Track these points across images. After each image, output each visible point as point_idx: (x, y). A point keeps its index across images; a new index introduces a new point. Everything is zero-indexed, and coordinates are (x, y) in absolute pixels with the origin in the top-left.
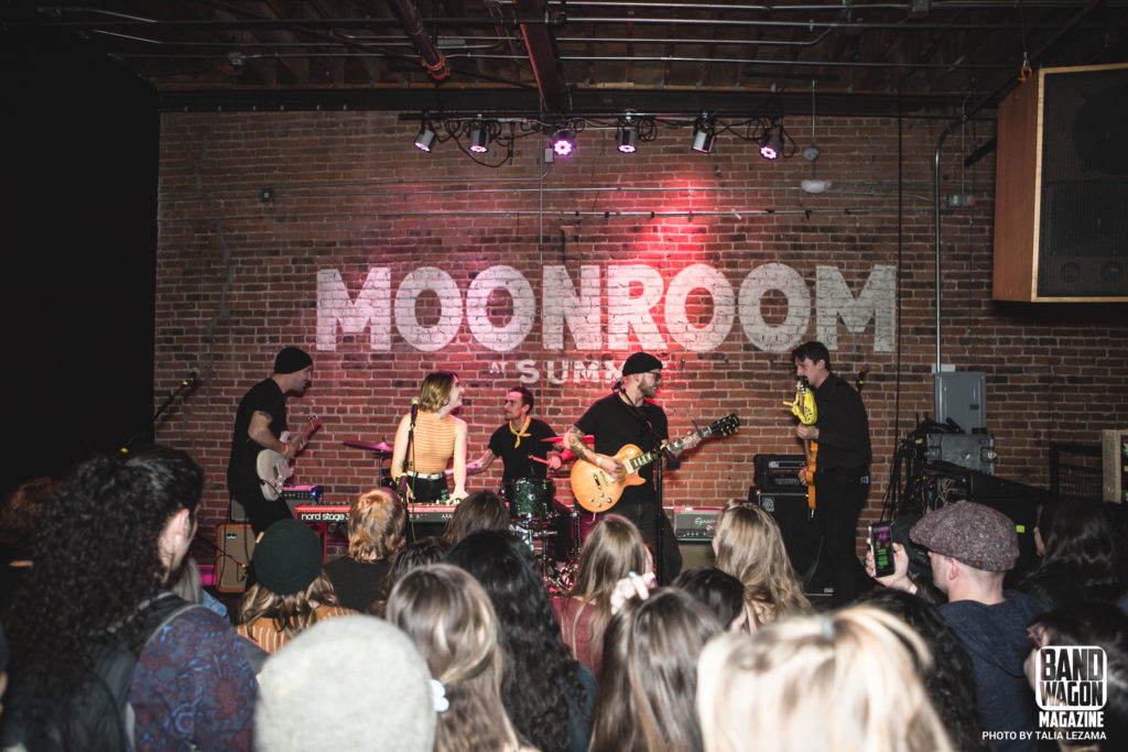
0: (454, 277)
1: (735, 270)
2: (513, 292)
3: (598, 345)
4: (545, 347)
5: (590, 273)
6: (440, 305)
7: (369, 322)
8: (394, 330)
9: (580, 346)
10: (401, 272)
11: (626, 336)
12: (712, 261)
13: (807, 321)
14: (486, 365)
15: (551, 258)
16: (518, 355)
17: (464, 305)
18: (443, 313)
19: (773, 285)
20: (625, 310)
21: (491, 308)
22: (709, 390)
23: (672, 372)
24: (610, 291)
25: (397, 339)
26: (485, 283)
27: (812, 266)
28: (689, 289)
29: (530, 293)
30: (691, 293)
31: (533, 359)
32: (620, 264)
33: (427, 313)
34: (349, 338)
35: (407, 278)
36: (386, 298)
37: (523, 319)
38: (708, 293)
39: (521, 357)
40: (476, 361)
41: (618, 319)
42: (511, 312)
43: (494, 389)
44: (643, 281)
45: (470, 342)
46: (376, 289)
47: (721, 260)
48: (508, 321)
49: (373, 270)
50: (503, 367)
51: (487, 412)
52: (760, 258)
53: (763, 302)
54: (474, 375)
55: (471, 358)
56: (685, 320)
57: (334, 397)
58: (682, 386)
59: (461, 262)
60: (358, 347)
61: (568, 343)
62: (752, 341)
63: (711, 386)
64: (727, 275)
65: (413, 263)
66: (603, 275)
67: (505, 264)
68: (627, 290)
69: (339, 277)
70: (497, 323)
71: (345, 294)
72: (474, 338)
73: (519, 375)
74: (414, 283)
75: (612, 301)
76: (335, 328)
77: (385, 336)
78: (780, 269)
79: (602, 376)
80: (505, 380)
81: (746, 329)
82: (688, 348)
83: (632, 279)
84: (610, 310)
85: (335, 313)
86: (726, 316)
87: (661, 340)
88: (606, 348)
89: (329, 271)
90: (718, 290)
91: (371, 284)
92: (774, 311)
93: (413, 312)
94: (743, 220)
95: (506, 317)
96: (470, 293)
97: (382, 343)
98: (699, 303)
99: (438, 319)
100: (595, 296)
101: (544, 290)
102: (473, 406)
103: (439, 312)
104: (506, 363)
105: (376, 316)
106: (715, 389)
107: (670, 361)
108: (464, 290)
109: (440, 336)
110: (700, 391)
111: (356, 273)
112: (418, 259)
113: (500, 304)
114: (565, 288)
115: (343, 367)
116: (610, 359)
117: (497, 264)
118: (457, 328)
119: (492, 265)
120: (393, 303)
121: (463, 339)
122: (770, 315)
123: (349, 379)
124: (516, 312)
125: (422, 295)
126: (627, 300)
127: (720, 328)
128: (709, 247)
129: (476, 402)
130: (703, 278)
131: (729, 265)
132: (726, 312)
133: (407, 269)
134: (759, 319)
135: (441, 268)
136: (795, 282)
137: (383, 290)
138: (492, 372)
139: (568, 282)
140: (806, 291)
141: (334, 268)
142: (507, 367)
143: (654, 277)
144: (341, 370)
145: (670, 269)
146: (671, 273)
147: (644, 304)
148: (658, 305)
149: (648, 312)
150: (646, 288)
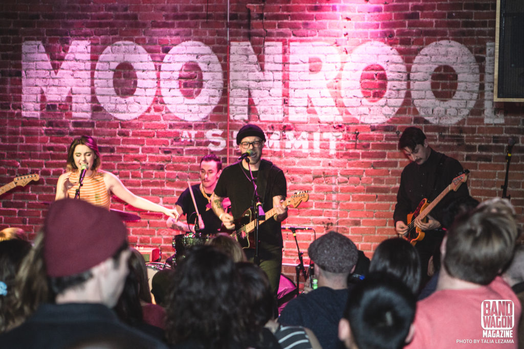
0: (149, 51)
1: (408, 47)
2: (203, 66)
3: (279, 117)
4: (232, 118)
5: (273, 49)
6: (136, 77)
7: (71, 92)
8: (94, 99)
9: (263, 117)
10: (99, 47)
11: (305, 109)
12: (386, 39)
13: (475, 96)
14: (178, 134)
15: (237, 34)
16: (207, 125)
17: (158, 78)
18: (138, 85)
19: (444, 61)
20: (306, 84)
21: (183, 81)
22: (381, 160)
23: (347, 143)
24: (291, 66)
25: (97, 108)
26: (177, 58)
27: (483, 42)
28: (365, 65)
29: (218, 67)
30: (367, 69)
31: (220, 128)
32: (301, 41)
33: (124, 84)
34: (52, 107)
35: (106, 51)
36: (86, 70)
37: (212, 92)
38: (382, 69)
39: (209, 127)
40: (168, 130)
41: (298, 93)
42: (200, 85)
43: (185, 156)
44: (322, 57)
45: (163, 112)
46: (77, 60)
47: (395, 37)
48: (198, 93)
49: (74, 42)
50: (193, 136)
51: (178, 177)
52: (432, 36)
53: (434, 77)
54: (166, 143)
55: (164, 127)
56: (361, 95)
57: (38, 161)
58: (357, 156)
59: (155, 38)
60: (61, 115)
61: (252, 115)
62: (422, 114)
63: (383, 155)
64: (401, 52)
65: (111, 37)
66: (285, 51)
67: (195, 40)
68: (307, 66)
69: (42, 48)
70: (188, 95)
71: (48, 64)
72: (166, 108)
73: (207, 143)
74: (111, 56)
75: (292, 75)
76: (39, 96)
77: (86, 105)
78: (452, 46)
79: (283, 146)
80: (195, 147)
81: (416, 102)
82: (362, 120)
83: (312, 56)
84: (291, 84)
85: (39, 82)
86: (398, 90)
87: (338, 113)
88: (287, 120)
89: (33, 42)
90: (392, 67)
91: (72, 56)
92: (444, 86)
93: (111, 83)
95: (196, 89)
96: (164, 67)
97: (83, 111)
98: (373, 78)
99: (134, 91)
100: (277, 71)
101: (231, 64)
102: (166, 171)
103: (136, 83)
104: (196, 132)
105: (78, 86)
106: (386, 159)
107: (345, 132)
108: (158, 64)
109: (136, 106)
110: (372, 160)
111: (58, 45)
112: (115, 34)
113: (191, 77)
114: (250, 63)
115: (47, 132)
116: (290, 130)
117: (188, 40)
118: (151, 99)
119: (183, 41)
120: (92, 74)
121: (157, 110)
122: (440, 90)
123: (53, 144)
124: (205, 84)
125: (118, 67)
126: (307, 76)
127: (392, 102)
128: (384, 25)
129: (168, 168)
130: (378, 55)
131: (403, 42)
132: (399, 87)
133: (106, 43)
134: (430, 94)
135: (138, 42)
136: (465, 58)
137: (83, 61)
138: (183, 140)
139: (253, 58)
140: (476, 67)
141: (38, 39)
142: (197, 136)
143: (332, 54)
144: (44, 136)
145: (347, 47)
146: (348, 50)
147: (322, 80)
148: (335, 81)
149: (326, 87)
150: (324, 64)
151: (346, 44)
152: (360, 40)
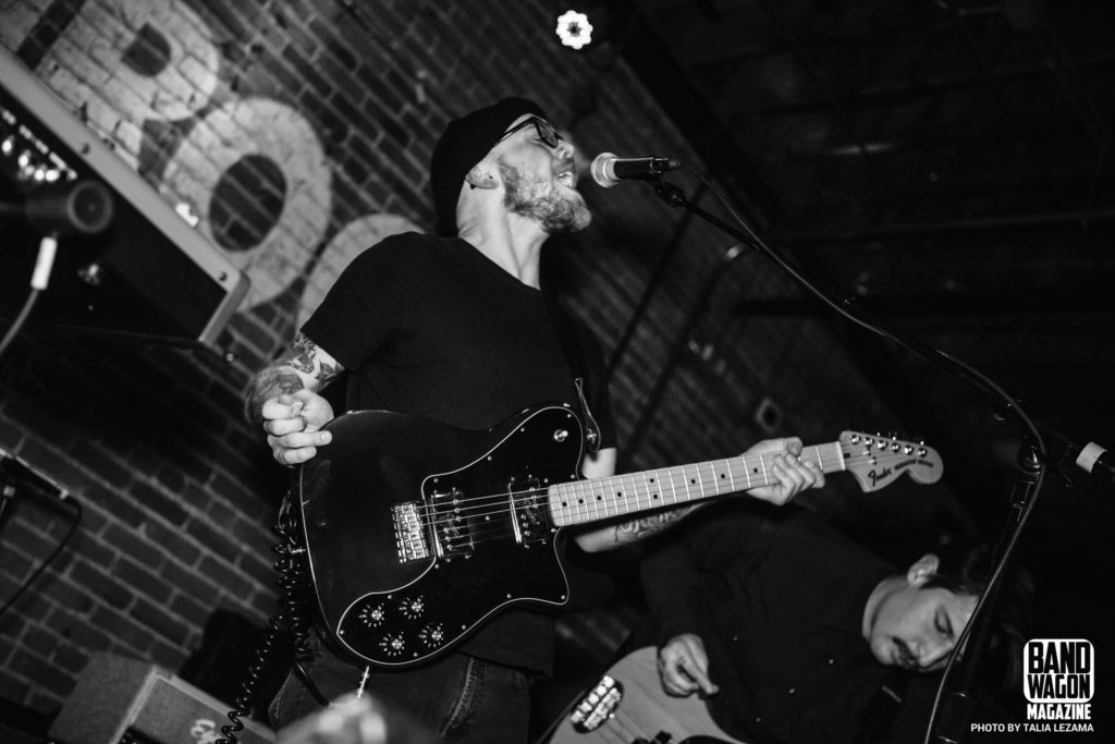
1: (353, 185)
12: (327, 132)
28: (252, 148)
30: (253, 159)
38: (281, 184)
44: (176, 50)
47: (344, 145)
56: (205, 207)
64: (337, 185)
68: (132, 38)
86: (284, 263)
90: (304, 198)
94: (423, 108)
98: (252, 192)
128: (339, 102)
130: (292, 151)
131: (352, 168)
132: (290, 256)
143: (200, 62)
145: (244, 77)
146: (241, 86)
147: (143, 100)
148: (171, 127)
149: (141, 122)
150: (171, 69)
151: (245, 69)
152: (279, 87)
